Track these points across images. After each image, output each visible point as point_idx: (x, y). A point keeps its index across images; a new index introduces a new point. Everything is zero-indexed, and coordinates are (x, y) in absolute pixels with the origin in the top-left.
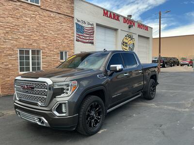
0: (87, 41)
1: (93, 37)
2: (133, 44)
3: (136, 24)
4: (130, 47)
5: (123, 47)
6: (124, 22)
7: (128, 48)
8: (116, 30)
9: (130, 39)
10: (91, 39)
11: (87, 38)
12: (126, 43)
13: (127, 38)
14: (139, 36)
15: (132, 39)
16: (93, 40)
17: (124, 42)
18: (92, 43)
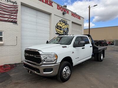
0: (6, 19)
1: (16, 16)
2: (68, 28)
3: (70, 13)
4: (64, 31)
5: (57, 30)
6: (58, 8)
7: (62, 31)
8: (50, 14)
9: (64, 24)
10: (12, 18)
11: (6, 16)
12: (60, 27)
13: (62, 23)
14: (73, 22)
15: (66, 25)
16: (16, 19)
17: (58, 26)
18: (15, 22)
